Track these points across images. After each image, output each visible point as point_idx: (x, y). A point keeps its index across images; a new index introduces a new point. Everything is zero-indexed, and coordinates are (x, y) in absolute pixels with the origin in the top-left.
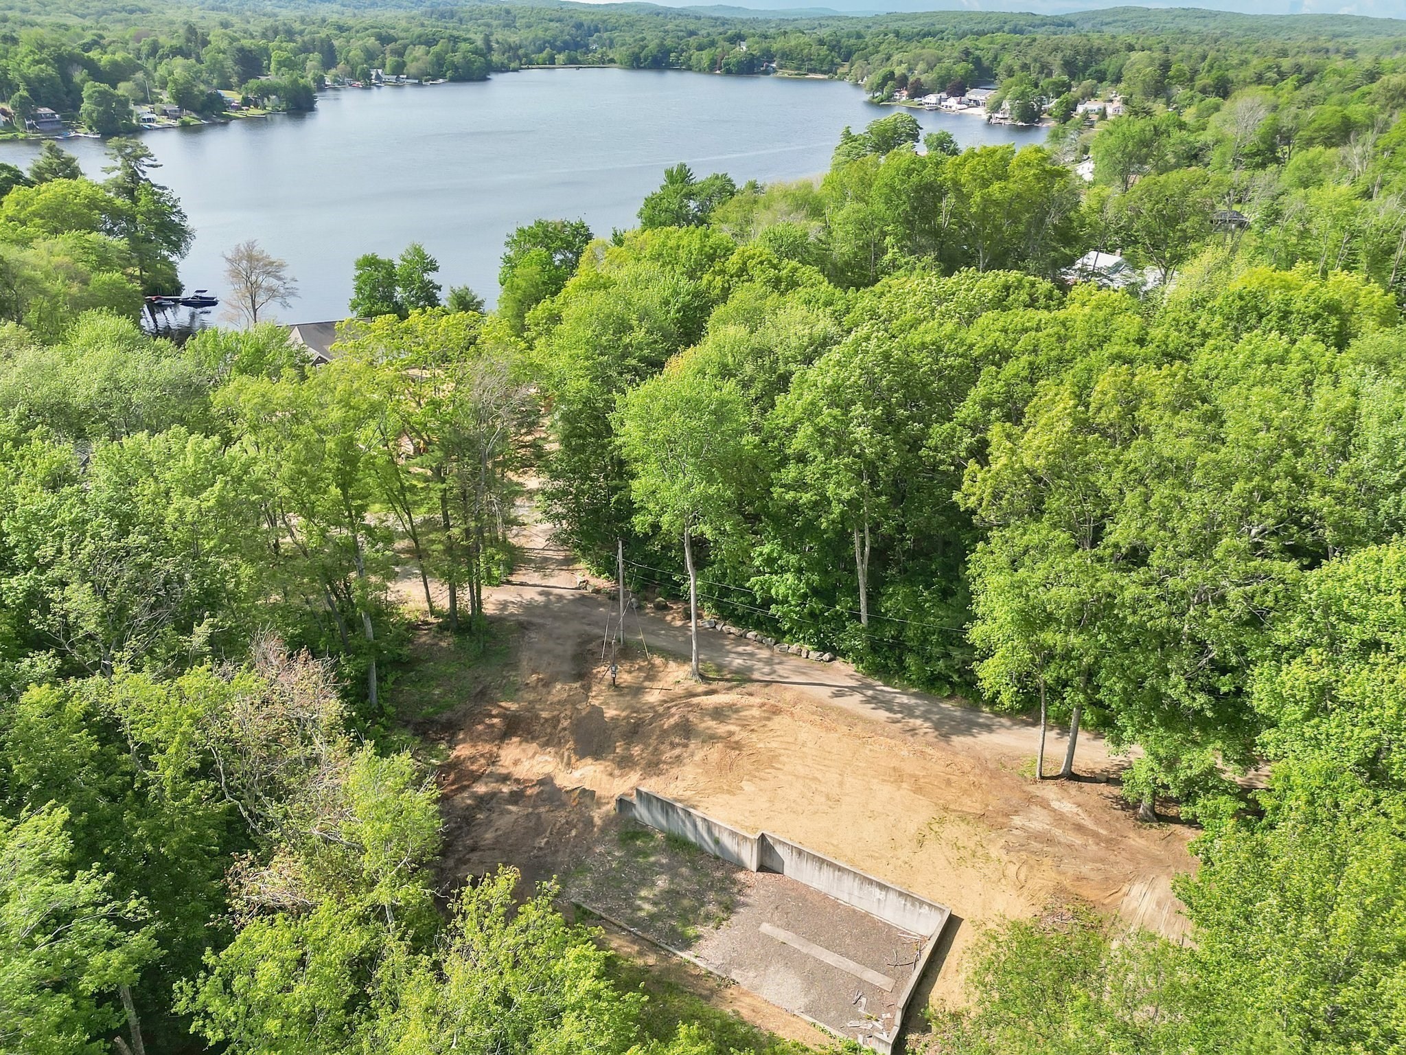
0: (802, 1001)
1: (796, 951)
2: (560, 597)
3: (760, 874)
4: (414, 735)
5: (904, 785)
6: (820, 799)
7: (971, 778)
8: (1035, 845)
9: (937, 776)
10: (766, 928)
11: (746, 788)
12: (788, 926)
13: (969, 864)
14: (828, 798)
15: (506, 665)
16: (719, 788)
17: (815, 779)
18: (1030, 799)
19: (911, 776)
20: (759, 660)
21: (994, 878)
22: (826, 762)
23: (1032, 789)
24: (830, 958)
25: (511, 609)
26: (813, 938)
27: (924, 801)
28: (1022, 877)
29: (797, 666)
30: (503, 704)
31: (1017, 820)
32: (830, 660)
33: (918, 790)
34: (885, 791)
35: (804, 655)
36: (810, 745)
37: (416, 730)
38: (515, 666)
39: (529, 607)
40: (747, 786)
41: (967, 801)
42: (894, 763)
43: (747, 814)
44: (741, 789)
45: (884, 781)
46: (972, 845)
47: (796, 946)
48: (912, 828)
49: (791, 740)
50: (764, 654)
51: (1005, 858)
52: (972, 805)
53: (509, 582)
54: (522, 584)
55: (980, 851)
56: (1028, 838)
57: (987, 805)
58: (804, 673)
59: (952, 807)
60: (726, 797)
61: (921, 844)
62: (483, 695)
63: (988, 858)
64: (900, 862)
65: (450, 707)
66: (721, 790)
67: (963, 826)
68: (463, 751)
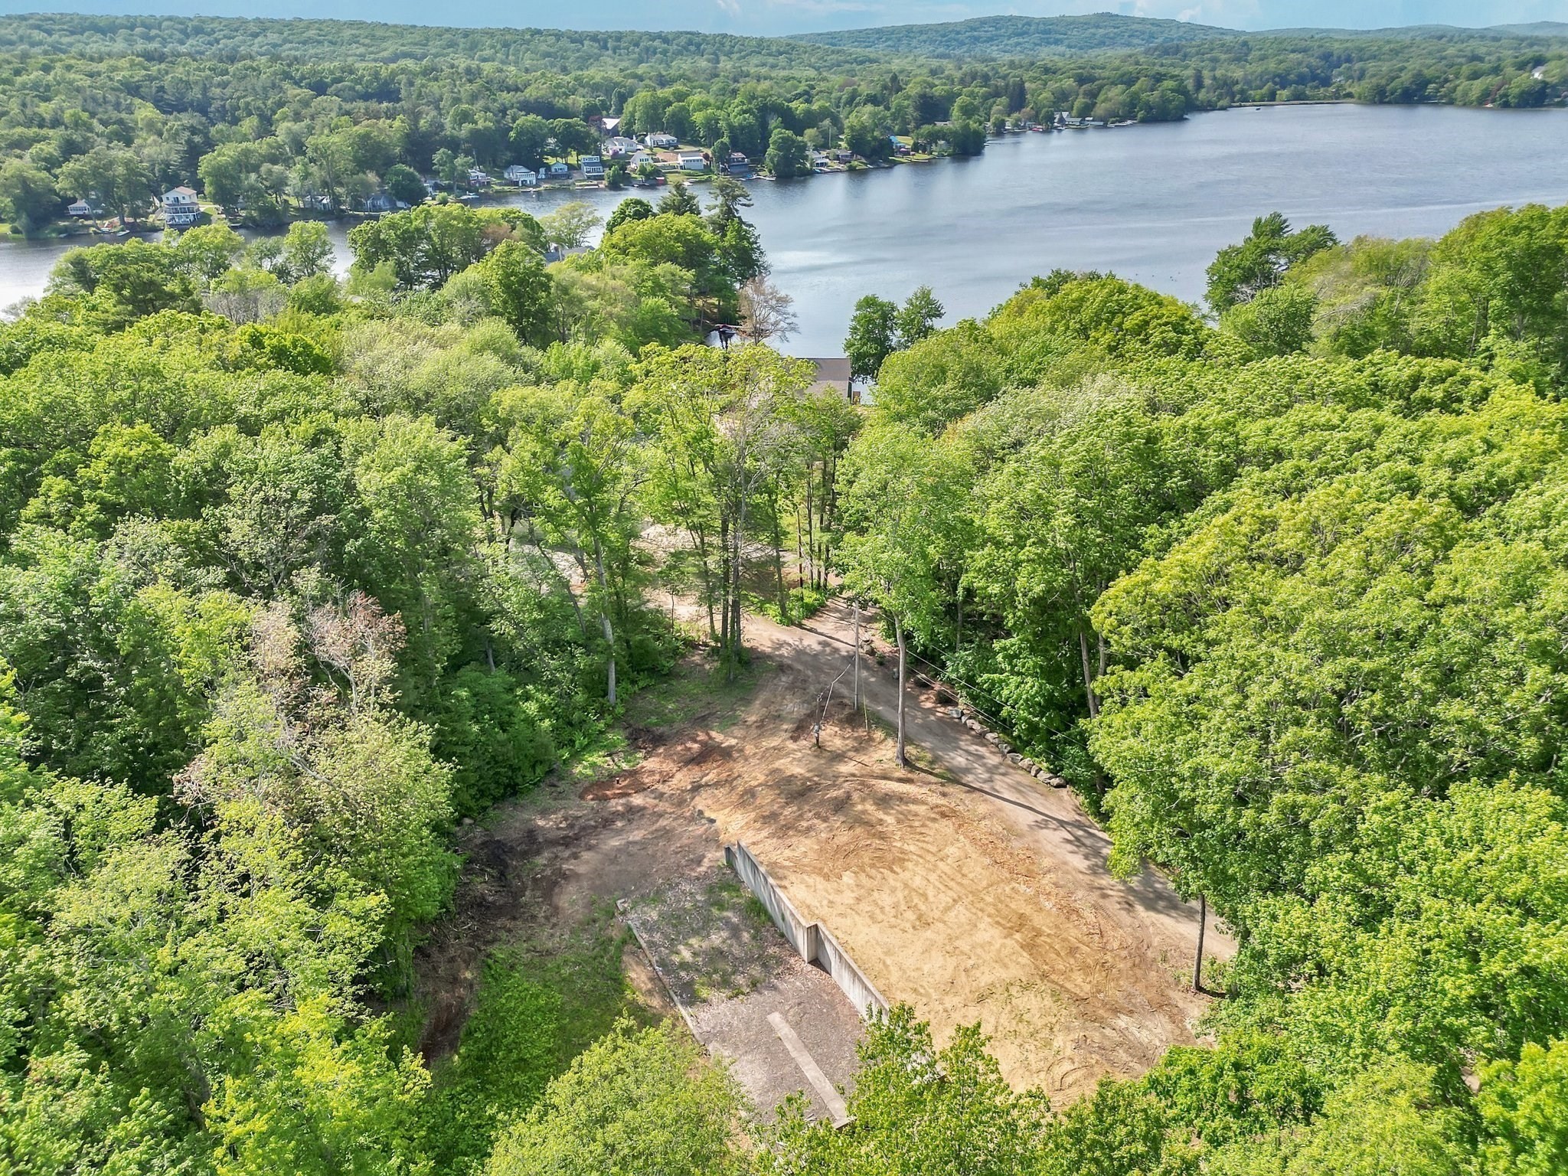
1: (785, 1051)
2: (836, 650)
3: (810, 967)
4: (627, 738)
5: (1018, 936)
6: (910, 915)
7: (1108, 957)
8: (1122, 1055)
9: (1064, 940)
10: (775, 1018)
11: (845, 878)
12: (796, 1026)
13: (1019, 1041)
14: (919, 918)
15: (742, 699)
16: (821, 869)
17: (924, 896)
18: (1161, 1005)
19: (1034, 929)
20: (984, 765)
21: (1034, 1067)
22: (952, 884)
23: (1176, 996)
24: (812, 1071)
25: (784, 651)
26: (811, 1046)
27: (1025, 958)
28: (1069, 1080)
29: (1019, 783)
30: (713, 734)
31: (1123, 1021)
32: (1058, 786)
33: (1030, 947)
34: (988, 933)
35: (1033, 773)
36: (949, 861)
37: (631, 734)
38: (747, 702)
39: (800, 653)
40: (848, 878)
41: (1078, 977)
42: (1027, 910)
43: (825, 902)
44: (840, 877)
45: (998, 923)
46: (1040, 1023)
47: (789, 1047)
48: (985, 979)
49: (934, 849)
50: (994, 760)
51: (1069, 1052)
52: (1080, 984)
53: (800, 626)
54: (811, 630)
55: (1045, 1033)
56: (1121, 1044)
57: (1099, 991)
58: (1020, 792)
59: (1053, 977)
60: (819, 879)
61: (981, 1000)
62: (702, 721)
63: (1048, 1044)
64: (941, 1008)
65: (671, 722)
66: (819, 871)
67: (1048, 1001)
68: (651, 764)
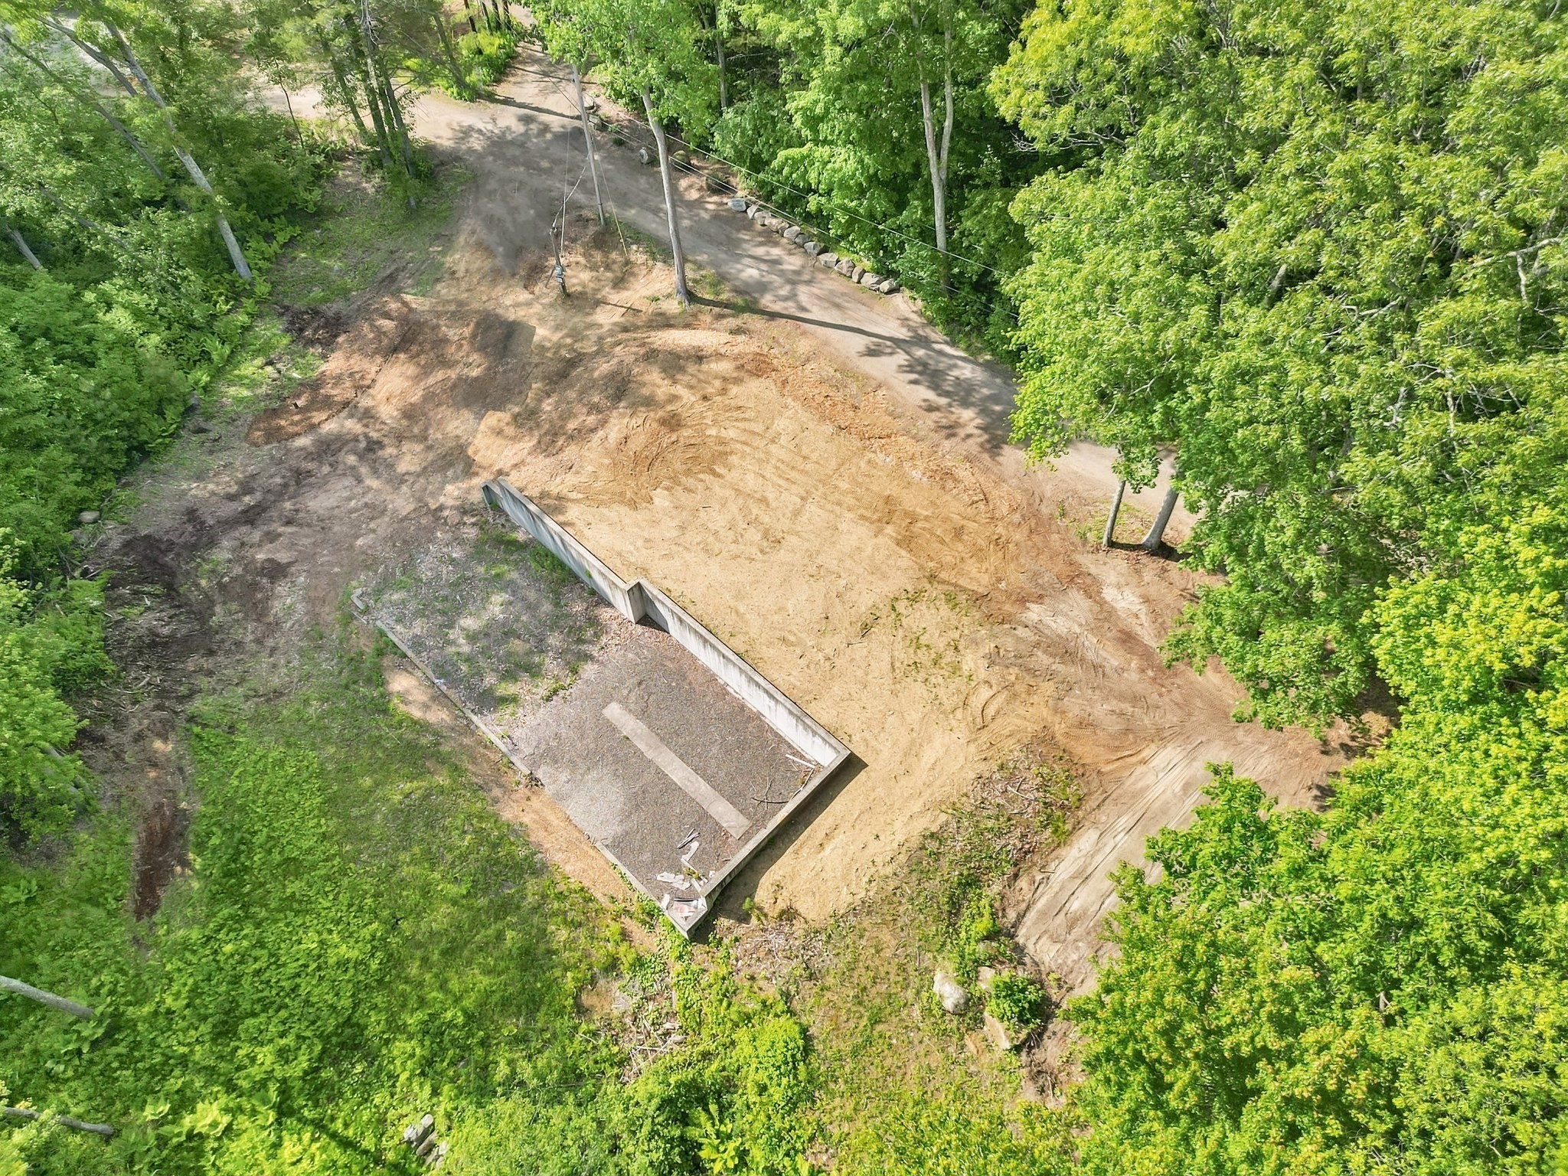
0: (614, 829)
1: (640, 755)
2: (546, 128)
3: (640, 629)
4: (287, 331)
5: (889, 529)
6: (754, 535)
7: (1000, 530)
8: (1042, 659)
9: (946, 520)
10: (614, 712)
11: (656, 500)
12: (643, 714)
13: (922, 676)
14: (766, 535)
15: (438, 237)
16: (622, 494)
17: (763, 501)
18: (1075, 578)
19: (906, 513)
21: (948, 707)
22: (793, 475)
23: (1087, 561)
24: (678, 772)
25: (476, 144)
26: (668, 738)
27: (905, 559)
28: (991, 711)
29: (836, 294)
30: (408, 298)
31: (1034, 612)
32: (890, 292)
33: (906, 541)
34: (855, 534)
35: (855, 278)
36: (783, 440)
37: (292, 323)
38: (447, 241)
39: (499, 144)
40: (661, 499)
41: (972, 567)
42: (893, 489)
43: (640, 543)
44: (650, 500)
45: (862, 517)
46: (941, 644)
47: (642, 746)
48: (865, 601)
49: (758, 428)
51: (982, 674)
52: (976, 577)
53: (491, 98)
54: (507, 102)
55: (949, 656)
56: (1037, 645)
57: (999, 580)
59: (943, 575)
60: (624, 510)
61: (866, 630)
62: (390, 283)
63: (956, 669)
64: (820, 656)
65: (345, 293)
66: (620, 498)
67: (945, 610)
68: (335, 364)
